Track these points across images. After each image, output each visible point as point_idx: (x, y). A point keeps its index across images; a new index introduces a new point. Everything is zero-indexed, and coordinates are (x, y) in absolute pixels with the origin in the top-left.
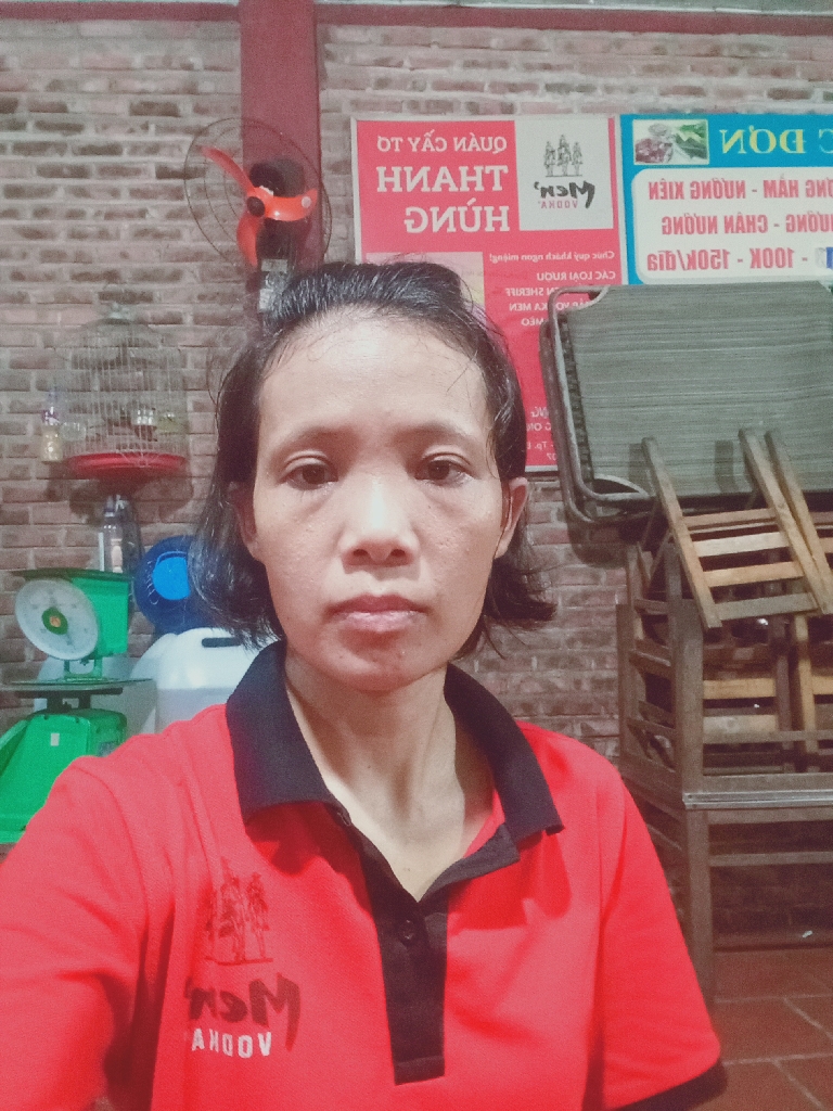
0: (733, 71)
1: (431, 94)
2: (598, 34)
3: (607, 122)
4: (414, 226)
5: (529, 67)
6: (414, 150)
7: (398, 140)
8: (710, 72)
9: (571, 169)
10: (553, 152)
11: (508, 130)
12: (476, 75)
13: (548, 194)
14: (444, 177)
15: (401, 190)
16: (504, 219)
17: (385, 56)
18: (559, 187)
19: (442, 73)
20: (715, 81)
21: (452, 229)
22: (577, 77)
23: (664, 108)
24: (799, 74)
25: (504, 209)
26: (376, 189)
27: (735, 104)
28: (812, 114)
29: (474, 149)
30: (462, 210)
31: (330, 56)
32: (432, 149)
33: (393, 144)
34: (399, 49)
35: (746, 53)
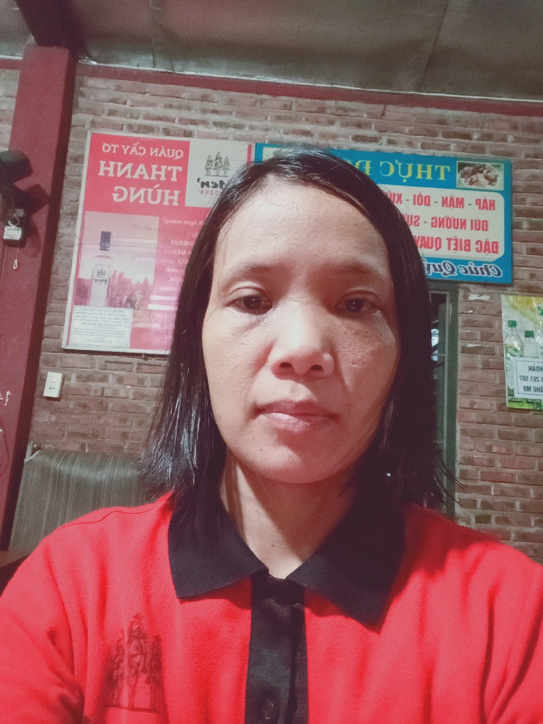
0: (331, 123)
1: (141, 121)
2: (249, 95)
3: (247, 146)
4: (119, 197)
5: (204, 111)
6: (125, 153)
7: (115, 146)
8: (318, 122)
9: (222, 173)
10: (211, 161)
11: (185, 147)
12: (171, 113)
13: (205, 186)
14: (142, 170)
15: (113, 175)
16: (176, 198)
17: (116, 97)
18: (212, 183)
19: (151, 109)
20: (320, 128)
21: (142, 201)
22: (233, 119)
23: (286, 142)
24: (373, 127)
25: (177, 193)
26: (97, 174)
27: (331, 142)
28: (378, 152)
29: (163, 155)
30: (150, 191)
31: (83, 95)
32: (136, 153)
33: (112, 148)
34: (126, 94)
35: (341, 112)
